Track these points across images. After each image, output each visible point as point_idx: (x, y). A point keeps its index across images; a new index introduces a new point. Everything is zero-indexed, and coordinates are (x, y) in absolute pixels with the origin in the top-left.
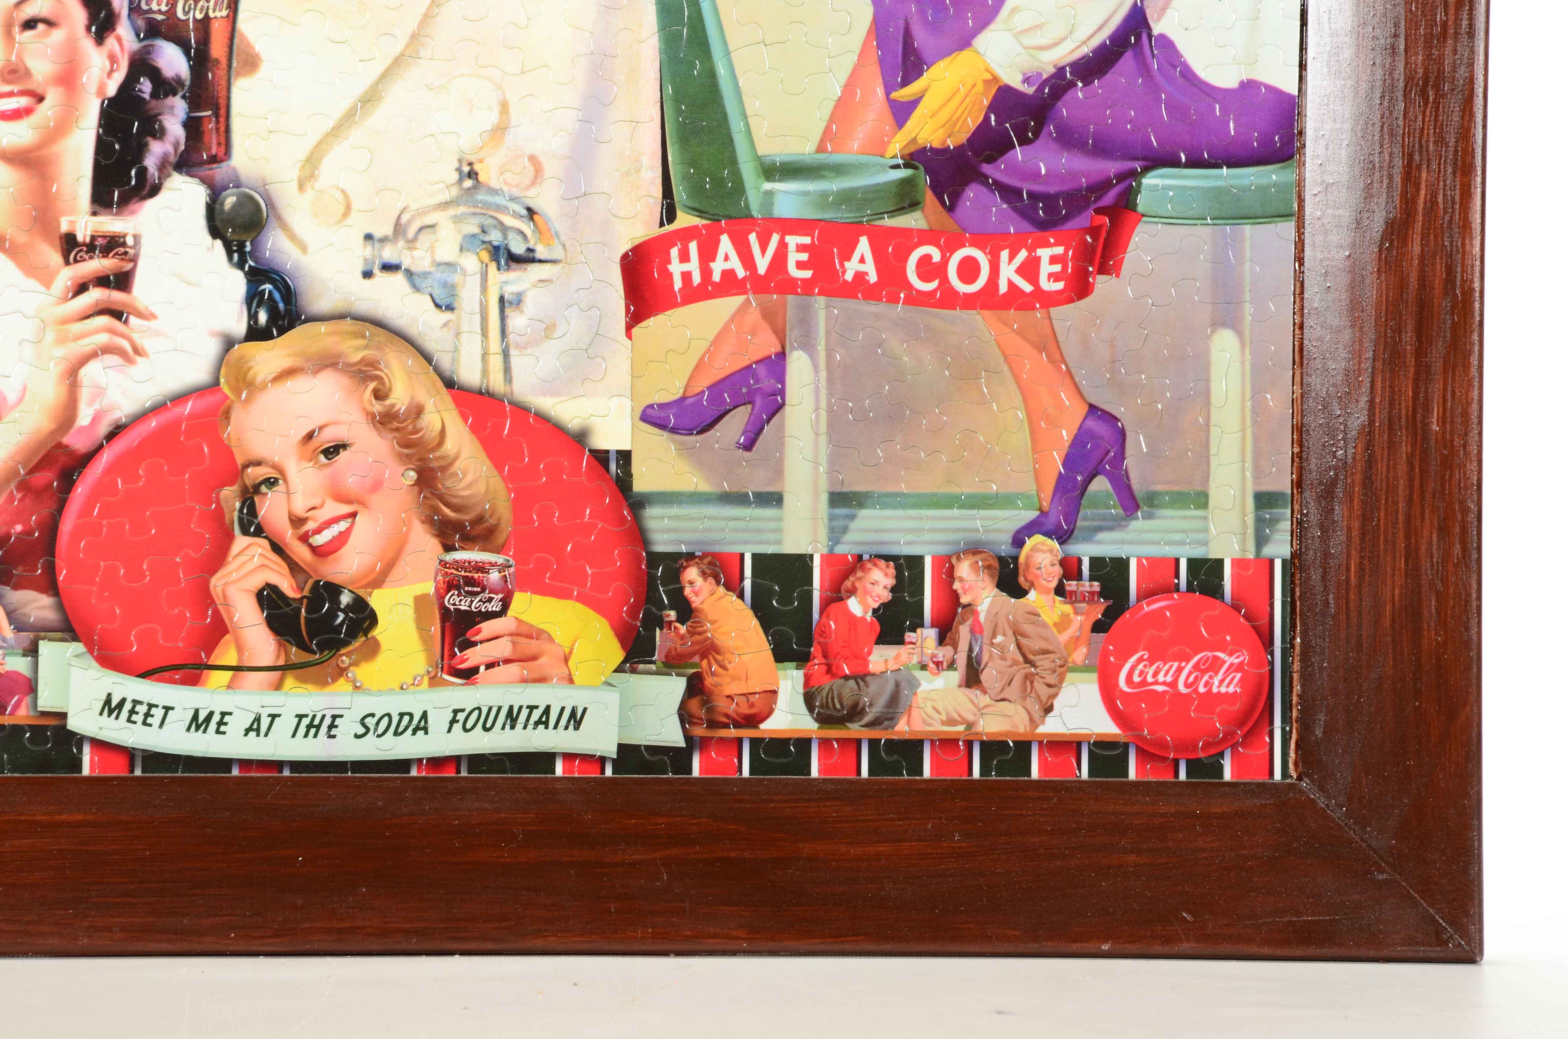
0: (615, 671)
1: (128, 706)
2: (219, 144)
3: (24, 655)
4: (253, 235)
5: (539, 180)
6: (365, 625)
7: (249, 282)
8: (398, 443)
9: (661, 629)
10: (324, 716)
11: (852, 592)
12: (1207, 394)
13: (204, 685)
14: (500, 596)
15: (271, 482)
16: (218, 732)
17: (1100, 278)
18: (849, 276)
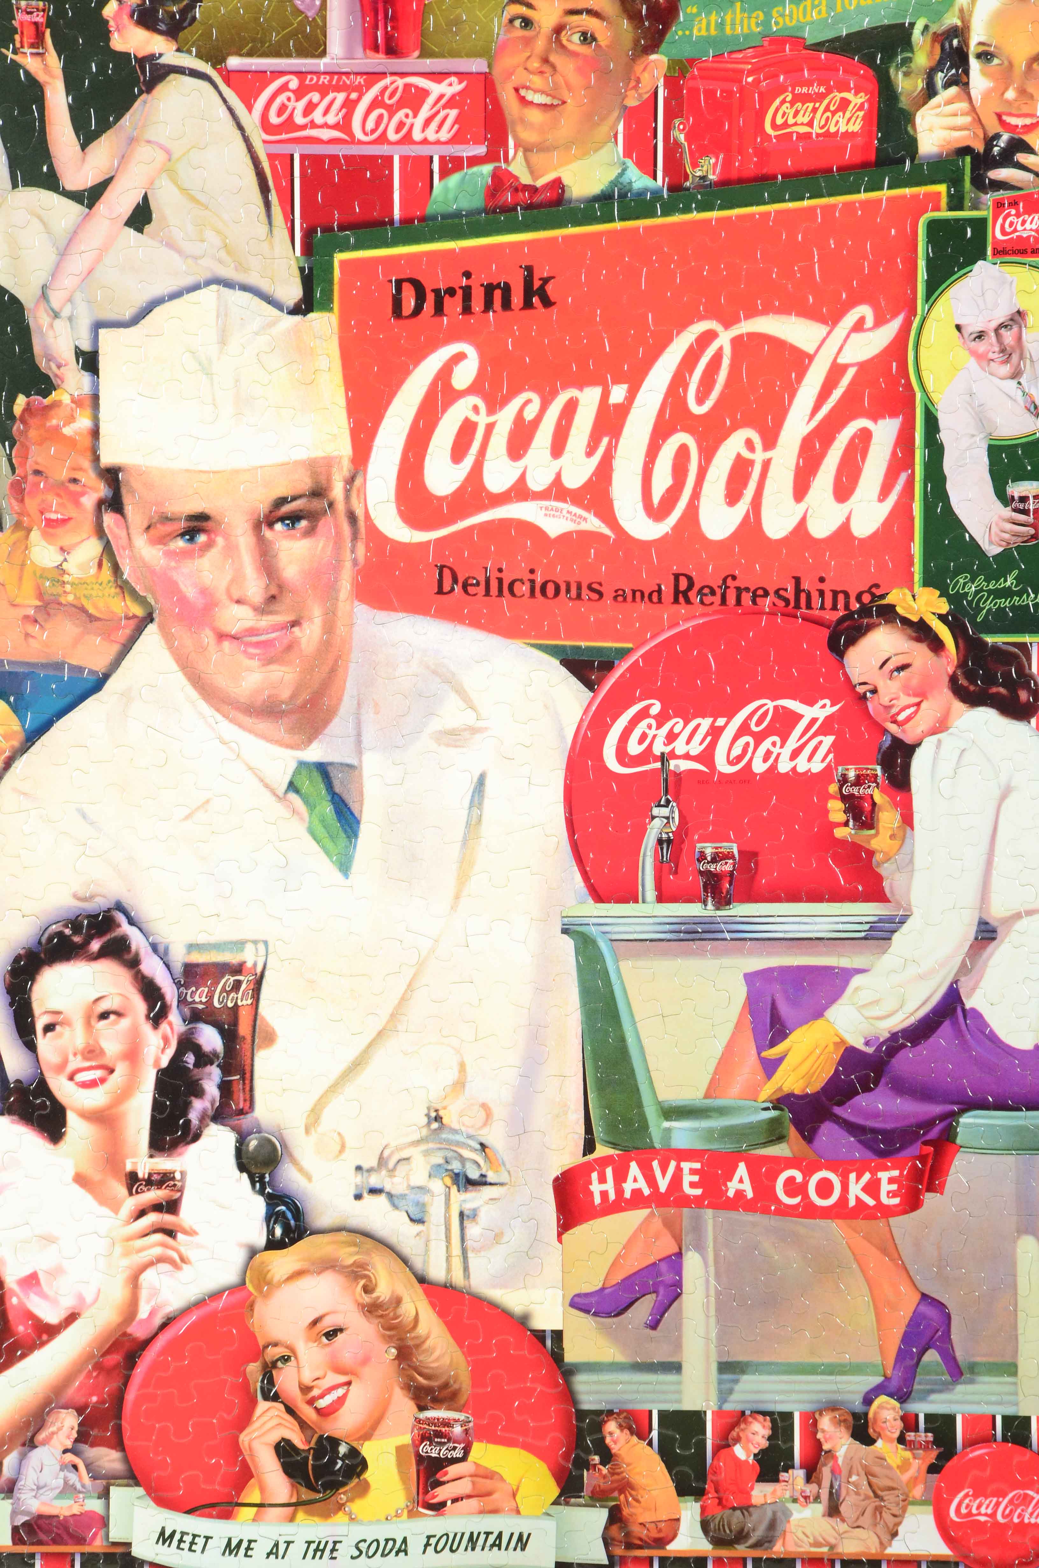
0: (554, 1503)
1: (177, 1536)
2: (245, 1100)
3: (99, 1498)
4: (272, 1168)
5: (489, 1122)
6: (358, 1470)
7: (268, 1204)
8: (382, 1327)
9: (588, 1470)
10: (327, 1542)
11: (738, 1440)
12: (1014, 1286)
13: (235, 1519)
14: (462, 1445)
15: (285, 1359)
16: (246, 1555)
17: (928, 1195)
18: (731, 1193)
